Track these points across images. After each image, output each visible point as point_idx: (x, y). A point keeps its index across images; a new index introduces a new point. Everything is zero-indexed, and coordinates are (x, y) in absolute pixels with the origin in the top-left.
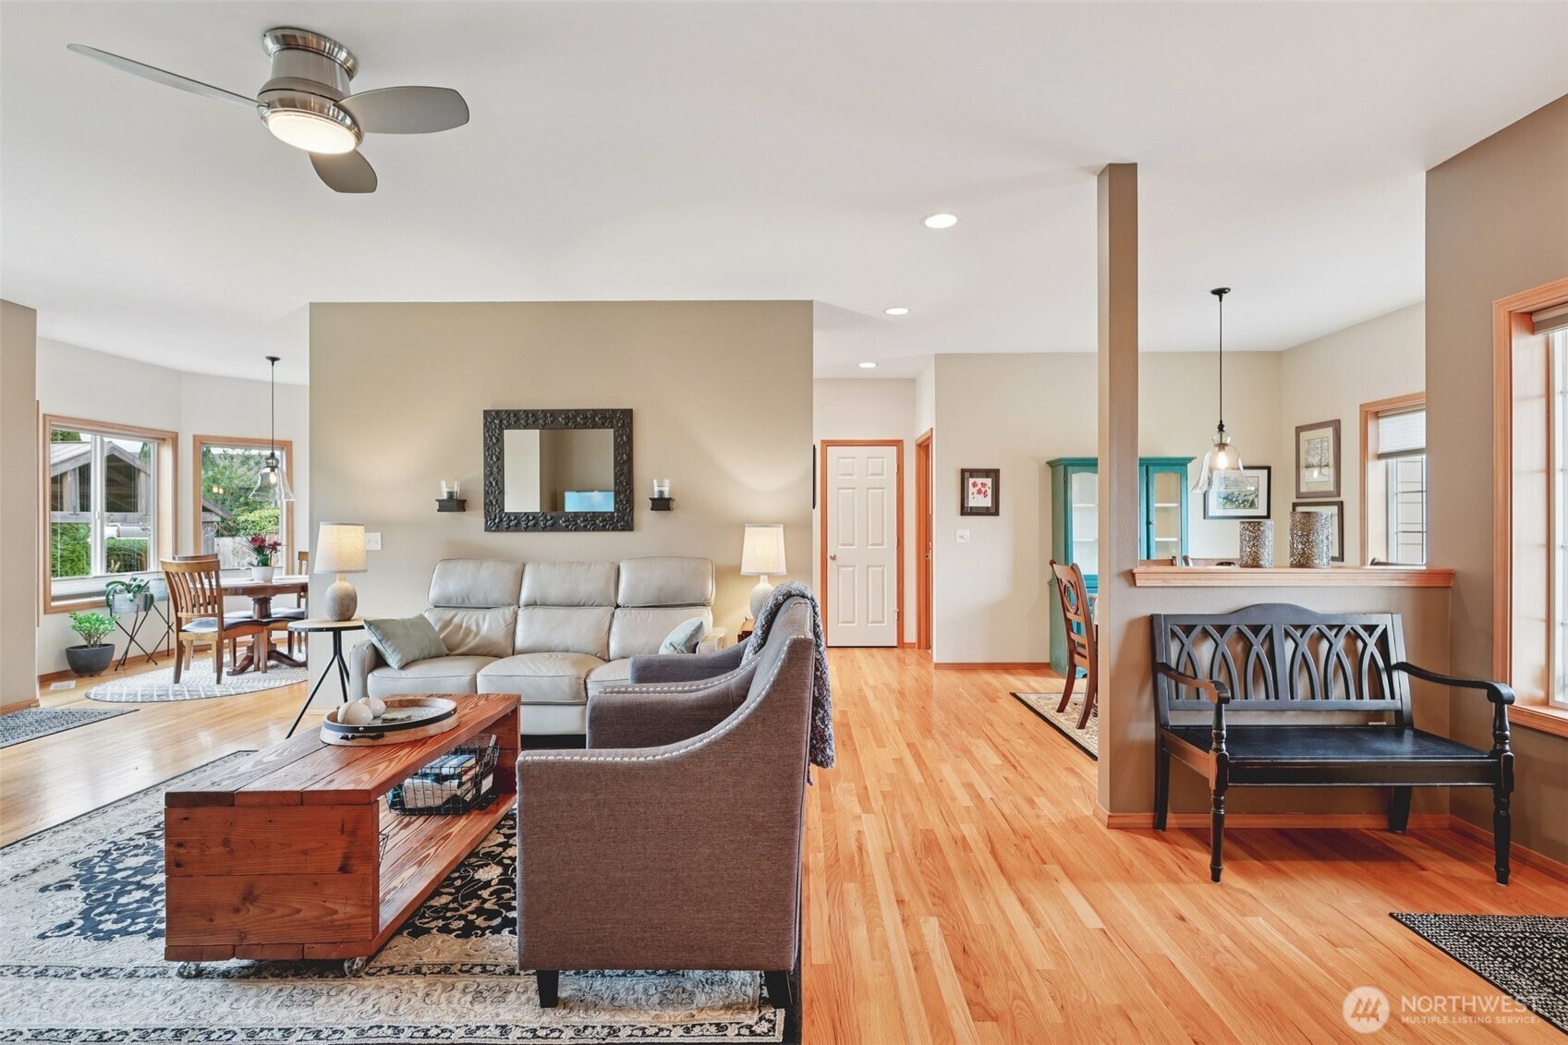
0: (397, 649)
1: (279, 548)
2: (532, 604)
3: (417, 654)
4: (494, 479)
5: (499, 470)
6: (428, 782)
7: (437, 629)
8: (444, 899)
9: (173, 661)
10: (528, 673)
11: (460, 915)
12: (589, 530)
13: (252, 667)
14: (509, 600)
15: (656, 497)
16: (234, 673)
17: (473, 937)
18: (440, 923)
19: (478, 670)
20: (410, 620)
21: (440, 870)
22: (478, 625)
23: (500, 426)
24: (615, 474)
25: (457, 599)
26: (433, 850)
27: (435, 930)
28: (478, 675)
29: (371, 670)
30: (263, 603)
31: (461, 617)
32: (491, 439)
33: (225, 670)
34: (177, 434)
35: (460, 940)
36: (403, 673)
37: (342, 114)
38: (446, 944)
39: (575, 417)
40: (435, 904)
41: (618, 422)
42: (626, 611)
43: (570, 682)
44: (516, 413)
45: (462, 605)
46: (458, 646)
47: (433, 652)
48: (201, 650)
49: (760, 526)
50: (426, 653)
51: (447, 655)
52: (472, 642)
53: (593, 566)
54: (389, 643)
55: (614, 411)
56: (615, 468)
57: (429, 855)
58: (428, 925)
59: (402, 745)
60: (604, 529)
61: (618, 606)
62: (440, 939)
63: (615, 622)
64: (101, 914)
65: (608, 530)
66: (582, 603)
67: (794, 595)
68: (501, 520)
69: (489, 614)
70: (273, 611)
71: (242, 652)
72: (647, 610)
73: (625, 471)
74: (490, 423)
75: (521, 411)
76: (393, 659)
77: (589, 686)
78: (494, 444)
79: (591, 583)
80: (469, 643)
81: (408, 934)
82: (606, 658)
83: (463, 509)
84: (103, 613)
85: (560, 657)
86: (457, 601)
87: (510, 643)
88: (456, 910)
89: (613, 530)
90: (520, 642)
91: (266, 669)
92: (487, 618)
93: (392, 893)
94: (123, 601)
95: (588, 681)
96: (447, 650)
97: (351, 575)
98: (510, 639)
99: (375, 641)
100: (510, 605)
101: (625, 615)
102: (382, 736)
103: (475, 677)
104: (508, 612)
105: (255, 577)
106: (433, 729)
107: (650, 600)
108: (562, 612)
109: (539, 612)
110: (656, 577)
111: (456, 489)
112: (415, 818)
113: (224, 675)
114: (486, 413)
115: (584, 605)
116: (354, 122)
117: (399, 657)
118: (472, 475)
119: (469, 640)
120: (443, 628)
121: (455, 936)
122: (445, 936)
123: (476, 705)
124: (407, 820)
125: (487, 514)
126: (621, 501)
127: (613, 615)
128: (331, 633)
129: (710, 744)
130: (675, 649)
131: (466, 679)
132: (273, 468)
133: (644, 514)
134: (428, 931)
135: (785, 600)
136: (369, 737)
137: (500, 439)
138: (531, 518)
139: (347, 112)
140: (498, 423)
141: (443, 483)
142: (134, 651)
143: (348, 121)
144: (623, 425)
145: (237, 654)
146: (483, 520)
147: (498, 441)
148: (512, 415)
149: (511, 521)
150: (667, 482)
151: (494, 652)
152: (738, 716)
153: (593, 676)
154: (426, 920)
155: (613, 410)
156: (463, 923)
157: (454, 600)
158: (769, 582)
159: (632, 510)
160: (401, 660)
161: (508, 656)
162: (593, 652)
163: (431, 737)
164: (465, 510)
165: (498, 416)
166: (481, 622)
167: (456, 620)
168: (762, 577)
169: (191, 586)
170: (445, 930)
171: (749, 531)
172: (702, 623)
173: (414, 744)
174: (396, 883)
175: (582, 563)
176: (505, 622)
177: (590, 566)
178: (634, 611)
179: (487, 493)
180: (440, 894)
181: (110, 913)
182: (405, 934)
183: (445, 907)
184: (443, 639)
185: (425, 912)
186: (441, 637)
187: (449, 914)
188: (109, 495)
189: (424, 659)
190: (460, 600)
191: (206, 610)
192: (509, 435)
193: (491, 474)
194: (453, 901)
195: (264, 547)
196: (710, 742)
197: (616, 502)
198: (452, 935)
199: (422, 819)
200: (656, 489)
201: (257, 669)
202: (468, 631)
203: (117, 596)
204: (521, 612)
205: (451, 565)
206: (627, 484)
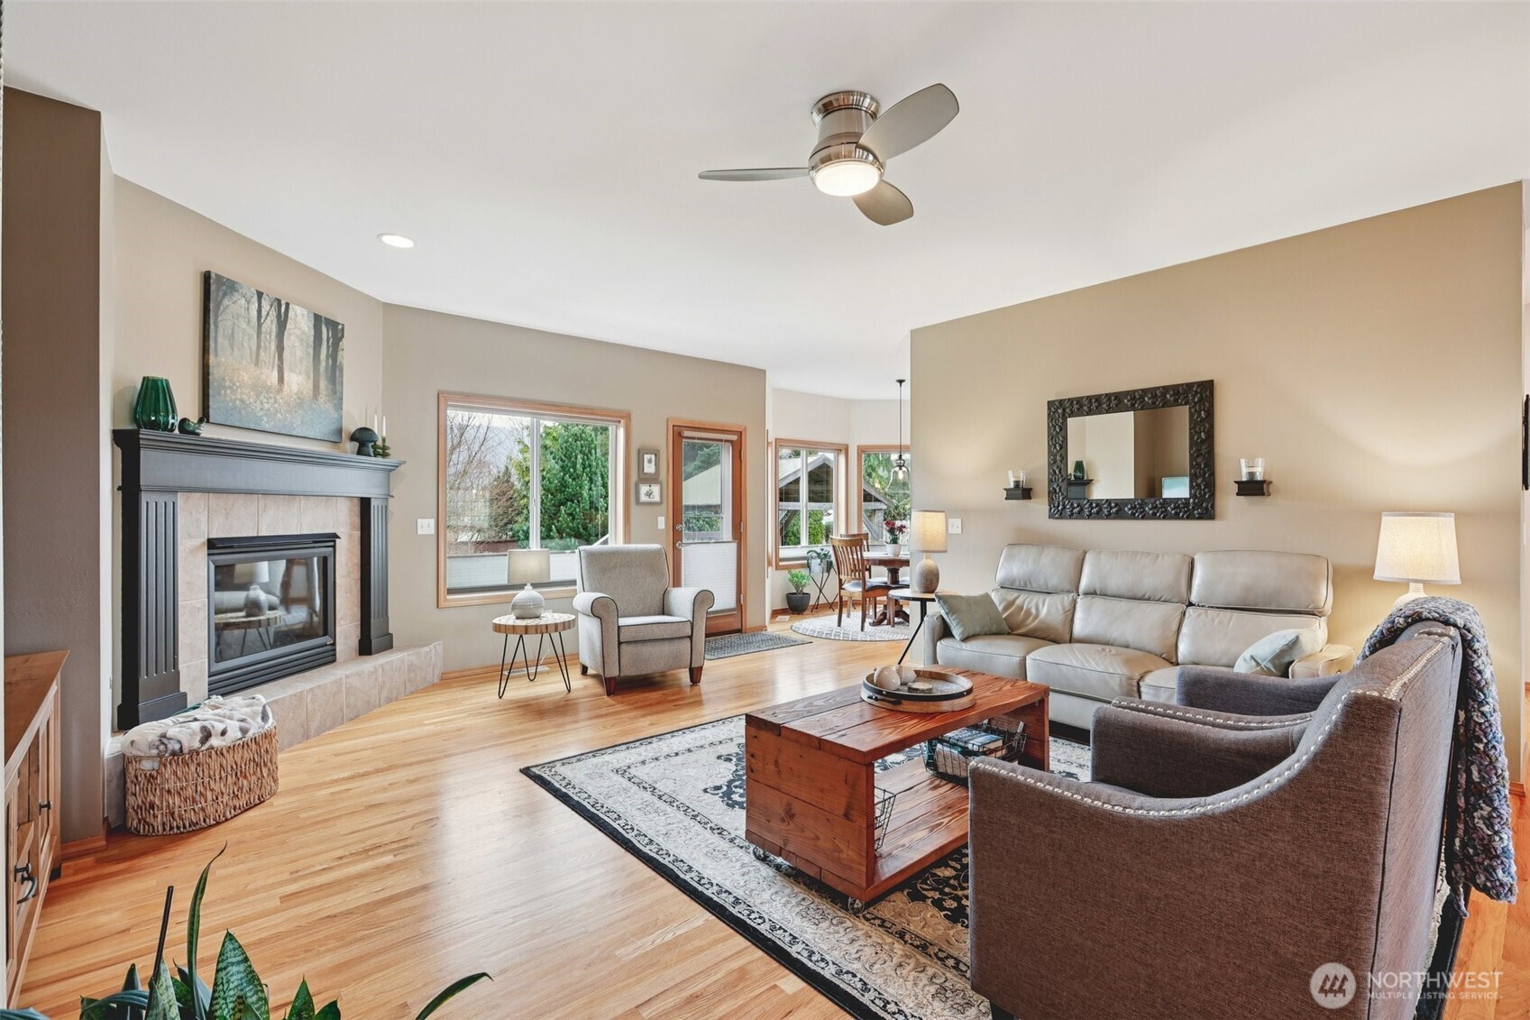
0: (961, 622)
1: (904, 529)
2: (1091, 593)
3: (978, 630)
4: (1058, 467)
5: (1063, 458)
6: (955, 752)
7: (1000, 608)
8: (948, 873)
9: (837, 611)
10: (1075, 664)
11: (956, 895)
12: (1159, 518)
13: (886, 622)
14: (1068, 587)
15: (1244, 479)
16: (874, 624)
17: (960, 925)
18: (937, 895)
19: (1028, 653)
20: (974, 598)
21: (945, 842)
22: (1037, 609)
23: (1064, 415)
24: (1191, 455)
25: (1020, 581)
26: (946, 820)
27: (930, 900)
28: (1027, 658)
29: (940, 639)
30: (894, 574)
31: (1024, 600)
32: (1055, 428)
33: (868, 620)
34: (848, 445)
35: (947, 922)
36: (964, 645)
37: (866, 153)
38: (934, 920)
39: (1142, 397)
40: (940, 874)
41: (1194, 396)
42: (1201, 610)
43: (1121, 681)
44: (1079, 400)
45: (1024, 588)
46: (1018, 627)
47: (994, 629)
48: (855, 604)
49: (1409, 515)
50: (986, 629)
51: (1009, 634)
52: (1032, 624)
53: (1160, 558)
54: (954, 617)
55: (1190, 385)
56: (1191, 448)
57: (942, 823)
58: (926, 893)
59: (912, 715)
60: (1176, 517)
61: (1191, 604)
62: (931, 912)
63: (1186, 622)
64: (736, 787)
65: (1182, 518)
66: (1146, 597)
67: (1428, 619)
68: (1064, 507)
69: (1049, 599)
70: (900, 579)
71: (880, 609)
72: (1228, 613)
73: (1203, 451)
74: (1054, 413)
75: (1083, 397)
76: (956, 631)
77: (1142, 689)
78: (1058, 433)
79: (1157, 576)
80: (1027, 625)
81: (908, 894)
82: (1174, 660)
83: (1028, 497)
84: (805, 572)
85: (1113, 652)
86: (1020, 584)
87: (1067, 630)
88: (954, 888)
89: (1188, 518)
90: (1079, 629)
91: (894, 624)
92: (1047, 602)
93: (900, 849)
94: (815, 563)
95: (1141, 683)
96: (1008, 628)
97: (936, 555)
98: (1068, 626)
99: (943, 613)
100: (1069, 592)
101: (1199, 615)
102: (900, 703)
103: (1025, 659)
104: (1067, 599)
105: (887, 552)
106: (946, 706)
107: (1232, 599)
108: (1124, 605)
109: (1099, 603)
110: (1241, 575)
111: (1022, 477)
112: (944, 782)
113: (867, 624)
114: (1050, 404)
115: (1149, 599)
116: (875, 157)
117: (961, 630)
118: (1036, 466)
119: (1029, 622)
120: (1006, 609)
121: (944, 915)
122: (935, 911)
123: (1000, 690)
124: (937, 782)
125: (1051, 501)
126: (1199, 485)
127: (1184, 613)
128: (919, 603)
129: (1204, 818)
130: (1258, 664)
131: (1016, 660)
132: (900, 467)
133: (1228, 500)
134: (924, 898)
135: (1409, 625)
136: (888, 701)
137: (1064, 428)
138: (1113, 505)
139: (869, 151)
140: (1062, 412)
141: (1010, 473)
142: (822, 601)
143: (871, 158)
144: (1201, 400)
145: (877, 610)
146: (1048, 507)
147: (1061, 429)
148: (1075, 403)
149: (1074, 508)
150: (1260, 462)
151: (1052, 637)
152: (1253, 789)
153: (1149, 680)
154: (927, 887)
155: (1188, 385)
156: (956, 905)
157: (1017, 583)
158: (1425, 593)
159: (1213, 495)
160: (962, 633)
161: (1065, 642)
162: (1158, 652)
163: (942, 713)
164: (1030, 498)
165: (1061, 406)
166: (1040, 606)
167: (1018, 602)
168: (1412, 585)
169: (851, 557)
170: (938, 904)
171: (1388, 522)
172: (1297, 637)
173: (924, 716)
174: (905, 841)
175: (1148, 554)
176: (1064, 608)
177: (1158, 556)
178: (1211, 612)
179: (1050, 481)
180: (947, 866)
181: (741, 788)
182: (905, 893)
183: (946, 881)
184: (1005, 619)
185: (928, 878)
186: (1004, 616)
187: (947, 890)
188: (810, 491)
189: (986, 634)
190: (1022, 583)
191: (855, 576)
192: (1072, 423)
193: (1055, 462)
194: (955, 878)
195: (894, 528)
196: (1204, 814)
197: (1191, 487)
198: (942, 913)
199: (950, 785)
200: (1245, 471)
201: (889, 624)
202: (1028, 613)
203: (813, 561)
204: (1080, 601)
205: (1016, 550)
206: (1206, 465)
